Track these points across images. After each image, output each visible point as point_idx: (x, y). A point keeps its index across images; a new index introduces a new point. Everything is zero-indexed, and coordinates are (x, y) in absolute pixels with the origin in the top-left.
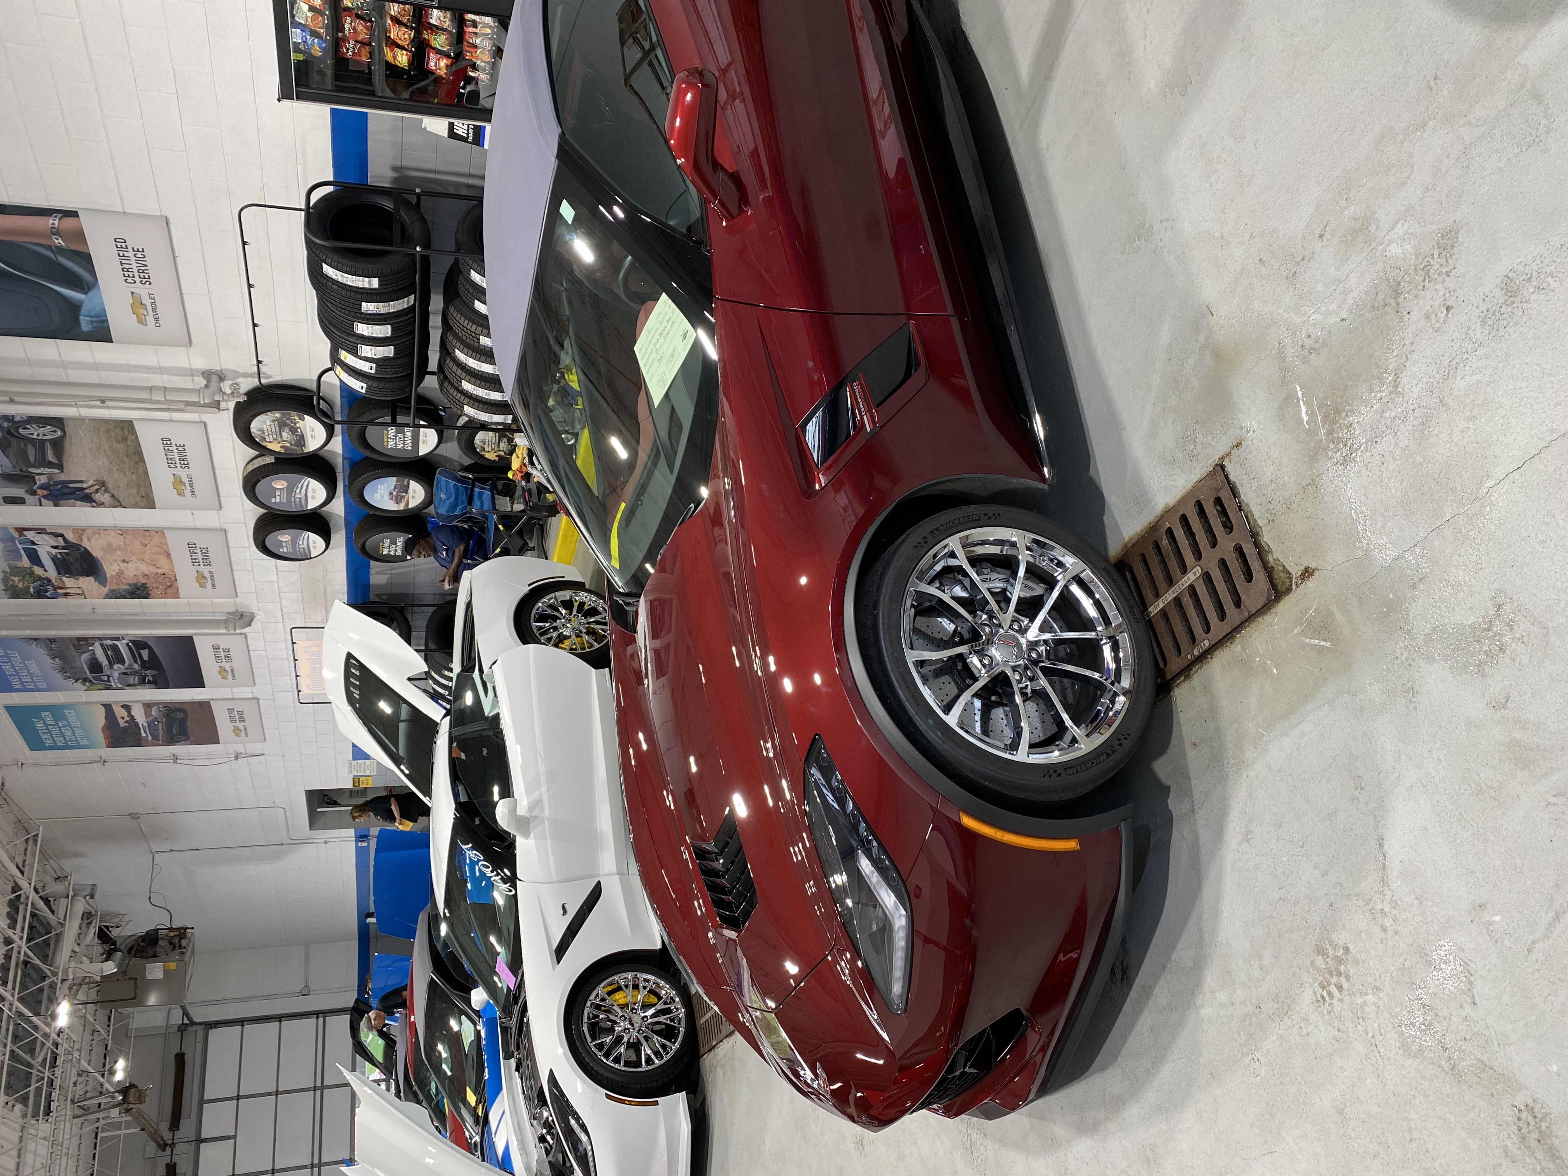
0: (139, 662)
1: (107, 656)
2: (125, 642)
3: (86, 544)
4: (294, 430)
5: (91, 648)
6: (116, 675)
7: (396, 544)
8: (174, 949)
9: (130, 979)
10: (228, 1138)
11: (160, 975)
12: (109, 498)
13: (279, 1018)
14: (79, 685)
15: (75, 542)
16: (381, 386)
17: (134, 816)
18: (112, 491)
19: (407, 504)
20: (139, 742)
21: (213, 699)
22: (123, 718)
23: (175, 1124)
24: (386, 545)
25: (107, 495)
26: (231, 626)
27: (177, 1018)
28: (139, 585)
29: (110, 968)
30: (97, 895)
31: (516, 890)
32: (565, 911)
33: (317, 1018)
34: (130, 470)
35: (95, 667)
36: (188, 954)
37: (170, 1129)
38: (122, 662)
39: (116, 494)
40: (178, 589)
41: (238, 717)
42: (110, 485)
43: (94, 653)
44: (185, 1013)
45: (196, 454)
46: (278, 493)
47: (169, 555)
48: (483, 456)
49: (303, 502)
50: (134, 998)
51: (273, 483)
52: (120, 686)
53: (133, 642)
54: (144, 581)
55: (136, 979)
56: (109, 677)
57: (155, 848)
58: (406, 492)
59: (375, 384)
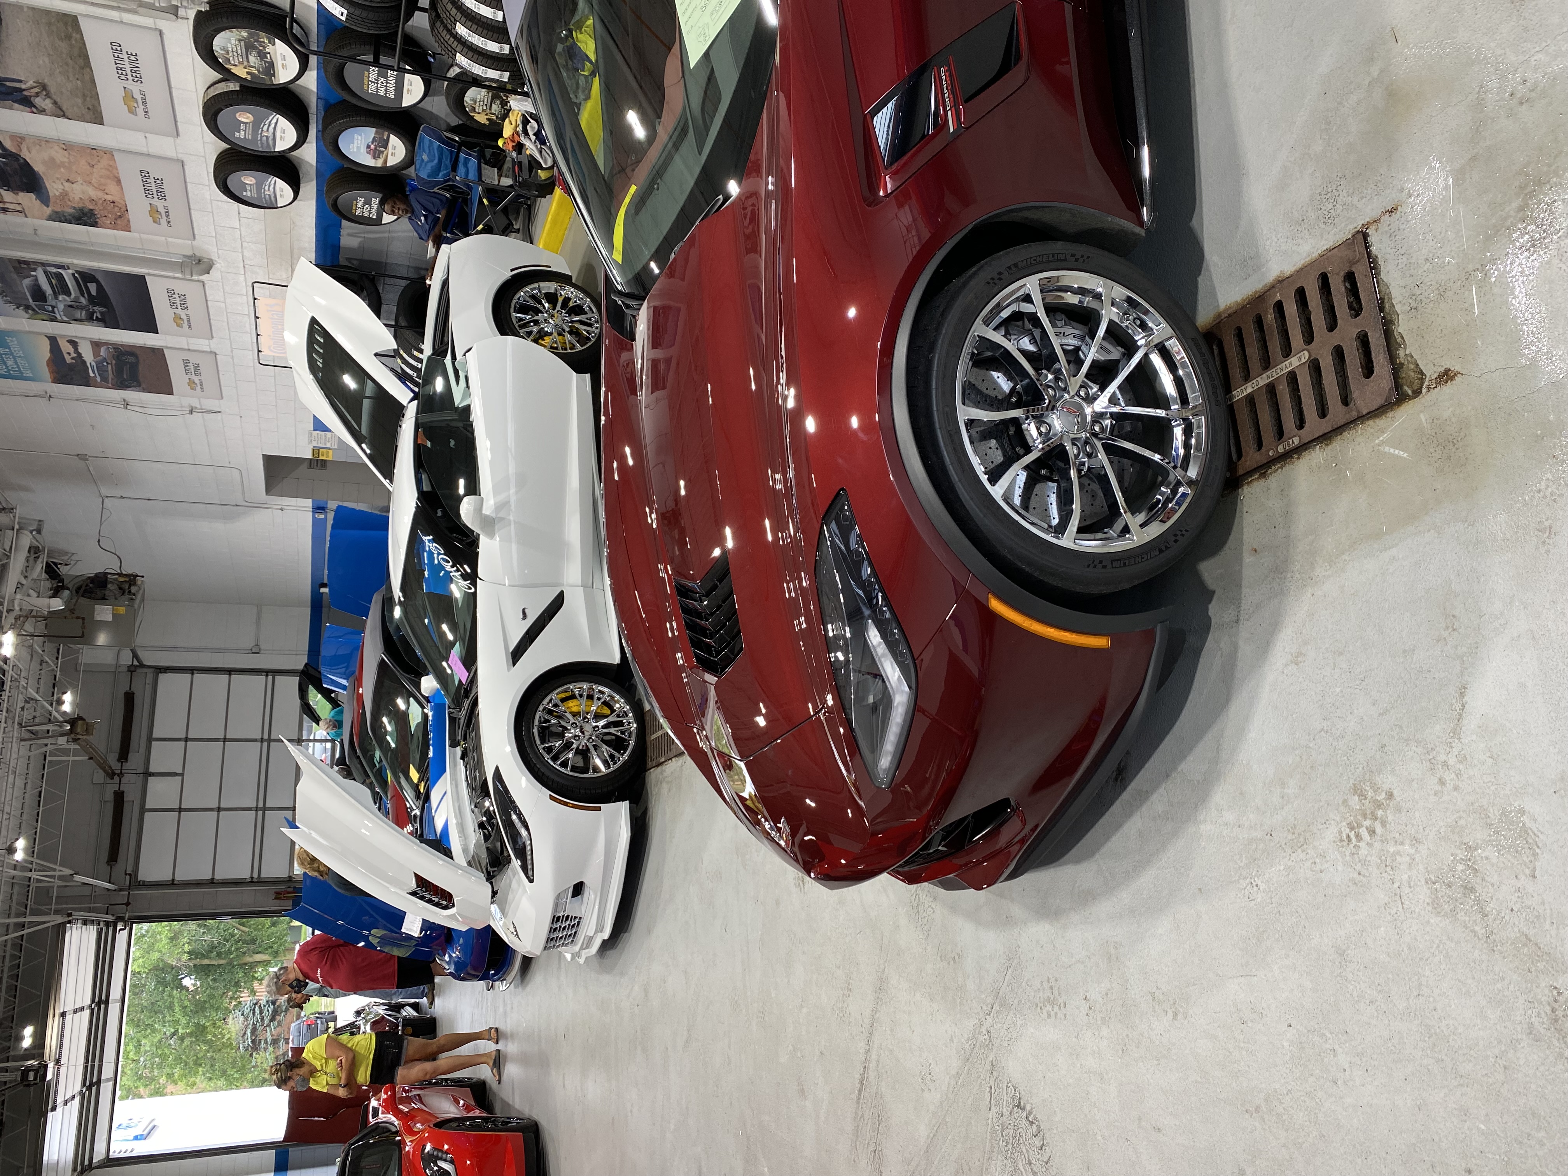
0: (86, 295)
1: (51, 283)
2: (70, 271)
3: (25, 155)
4: (262, 55)
5: (33, 273)
6: (61, 306)
7: (370, 204)
8: (123, 594)
9: (78, 618)
10: (176, 774)
11: (110, 618)
12: (51, 105)
13: (230, 672)
14: (21, 311)
15: (14, 151)
16: (364, 15)
17: (83, 457)
18: (54, 97)
19: (386, 161)
20: (86, 382)
21: (167, 347)
22: (69, 354)
23: (124, 755)
24: (360, 204)
25: (48, 101)
26: (188, 271)
27: (126, 659)
28: (86, 210)
29: (57, 604)
30: (44, 531)
31: (476, 588)
32: (525, 616)
33: (267, 676)
34: (74, 75)
35: (38, 294)
36: (137, 601)
37: (119, 760)
38: (68, 294)
39: (58, 100)
40: (129, 221)
41: (192, 369)
42: (52, 90)
43: (37, 280)
44: (135, 656)
45: (149, 66)
46: (242, 127)
47: (119, 182)
48: (472, 117)
49: (271, 142)
50: (83, 636)
51: (237, 115)
52: (65, 319)
53: (80, 273)
54: (91, 207)
55: (83, 619)
56: (53, 307)
57: (104, 491)
58: (386, 147)
59: (357, 12)
